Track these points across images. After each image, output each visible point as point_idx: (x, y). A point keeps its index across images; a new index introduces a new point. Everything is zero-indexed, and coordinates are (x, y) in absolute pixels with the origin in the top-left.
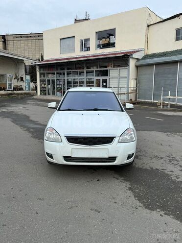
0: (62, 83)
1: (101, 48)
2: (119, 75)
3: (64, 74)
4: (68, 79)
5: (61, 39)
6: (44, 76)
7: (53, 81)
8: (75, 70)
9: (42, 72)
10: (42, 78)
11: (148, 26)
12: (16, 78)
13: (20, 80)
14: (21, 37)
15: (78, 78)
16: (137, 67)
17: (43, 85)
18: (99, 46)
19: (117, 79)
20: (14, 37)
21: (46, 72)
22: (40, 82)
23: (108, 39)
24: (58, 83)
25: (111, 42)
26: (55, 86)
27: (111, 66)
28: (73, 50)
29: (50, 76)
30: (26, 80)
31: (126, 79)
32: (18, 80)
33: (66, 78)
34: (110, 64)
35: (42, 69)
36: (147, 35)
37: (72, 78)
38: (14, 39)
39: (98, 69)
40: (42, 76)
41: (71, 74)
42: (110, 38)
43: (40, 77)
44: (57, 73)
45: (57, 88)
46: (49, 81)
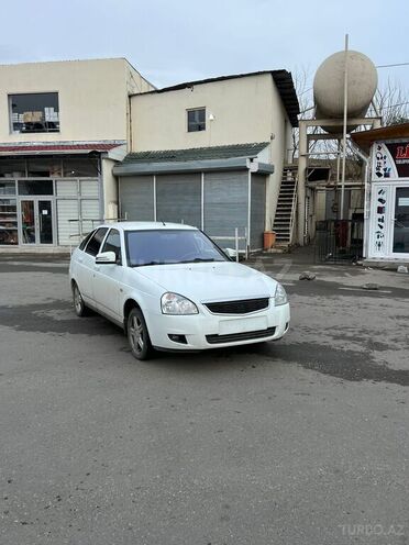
1: (23, 132)
2: (80, 193)
11: (130, 97)
16: (116, 177)
18: (16, 126)
19: (76, 202)
23: (40, 113)
25: (47, 119)
27: (59, 174)
31: (97, 202)
34: (56, 168)
36: (129, 113)
39: (27, 179)
42: (43, 111)
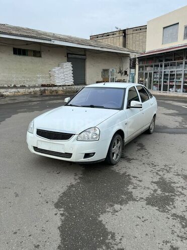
0: (158, 76)
3: (161, 66)
4: (165, 72)
5: (164, 28)
6: (143, 70)
7: (150, 74)
8: (173, 62)
9: (141, 65)
10: (141, 71)
12: (120, 72)
13: (124, 74)
14: (141, 29)
15: (176, 70)
17: (141, 79)
20: (134, 30)
21: (144, 65)
22: (139, 76)
24: (155, 76)
26: (152, 79)
28: (176, 39)
29: (148, 69)
30: (130, 74)
32: (122, 74)
33: (163, 71)
35: (141, 63)
37: (170, 70)
38: (134, 32)
40: (141, 69)
41: (168, 65)
43: (139, 70)
44: (155, 66)
45: (154, 81)
46: (146, 74)
